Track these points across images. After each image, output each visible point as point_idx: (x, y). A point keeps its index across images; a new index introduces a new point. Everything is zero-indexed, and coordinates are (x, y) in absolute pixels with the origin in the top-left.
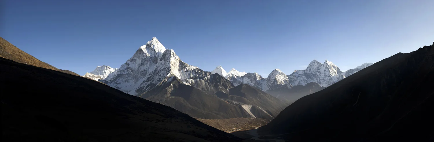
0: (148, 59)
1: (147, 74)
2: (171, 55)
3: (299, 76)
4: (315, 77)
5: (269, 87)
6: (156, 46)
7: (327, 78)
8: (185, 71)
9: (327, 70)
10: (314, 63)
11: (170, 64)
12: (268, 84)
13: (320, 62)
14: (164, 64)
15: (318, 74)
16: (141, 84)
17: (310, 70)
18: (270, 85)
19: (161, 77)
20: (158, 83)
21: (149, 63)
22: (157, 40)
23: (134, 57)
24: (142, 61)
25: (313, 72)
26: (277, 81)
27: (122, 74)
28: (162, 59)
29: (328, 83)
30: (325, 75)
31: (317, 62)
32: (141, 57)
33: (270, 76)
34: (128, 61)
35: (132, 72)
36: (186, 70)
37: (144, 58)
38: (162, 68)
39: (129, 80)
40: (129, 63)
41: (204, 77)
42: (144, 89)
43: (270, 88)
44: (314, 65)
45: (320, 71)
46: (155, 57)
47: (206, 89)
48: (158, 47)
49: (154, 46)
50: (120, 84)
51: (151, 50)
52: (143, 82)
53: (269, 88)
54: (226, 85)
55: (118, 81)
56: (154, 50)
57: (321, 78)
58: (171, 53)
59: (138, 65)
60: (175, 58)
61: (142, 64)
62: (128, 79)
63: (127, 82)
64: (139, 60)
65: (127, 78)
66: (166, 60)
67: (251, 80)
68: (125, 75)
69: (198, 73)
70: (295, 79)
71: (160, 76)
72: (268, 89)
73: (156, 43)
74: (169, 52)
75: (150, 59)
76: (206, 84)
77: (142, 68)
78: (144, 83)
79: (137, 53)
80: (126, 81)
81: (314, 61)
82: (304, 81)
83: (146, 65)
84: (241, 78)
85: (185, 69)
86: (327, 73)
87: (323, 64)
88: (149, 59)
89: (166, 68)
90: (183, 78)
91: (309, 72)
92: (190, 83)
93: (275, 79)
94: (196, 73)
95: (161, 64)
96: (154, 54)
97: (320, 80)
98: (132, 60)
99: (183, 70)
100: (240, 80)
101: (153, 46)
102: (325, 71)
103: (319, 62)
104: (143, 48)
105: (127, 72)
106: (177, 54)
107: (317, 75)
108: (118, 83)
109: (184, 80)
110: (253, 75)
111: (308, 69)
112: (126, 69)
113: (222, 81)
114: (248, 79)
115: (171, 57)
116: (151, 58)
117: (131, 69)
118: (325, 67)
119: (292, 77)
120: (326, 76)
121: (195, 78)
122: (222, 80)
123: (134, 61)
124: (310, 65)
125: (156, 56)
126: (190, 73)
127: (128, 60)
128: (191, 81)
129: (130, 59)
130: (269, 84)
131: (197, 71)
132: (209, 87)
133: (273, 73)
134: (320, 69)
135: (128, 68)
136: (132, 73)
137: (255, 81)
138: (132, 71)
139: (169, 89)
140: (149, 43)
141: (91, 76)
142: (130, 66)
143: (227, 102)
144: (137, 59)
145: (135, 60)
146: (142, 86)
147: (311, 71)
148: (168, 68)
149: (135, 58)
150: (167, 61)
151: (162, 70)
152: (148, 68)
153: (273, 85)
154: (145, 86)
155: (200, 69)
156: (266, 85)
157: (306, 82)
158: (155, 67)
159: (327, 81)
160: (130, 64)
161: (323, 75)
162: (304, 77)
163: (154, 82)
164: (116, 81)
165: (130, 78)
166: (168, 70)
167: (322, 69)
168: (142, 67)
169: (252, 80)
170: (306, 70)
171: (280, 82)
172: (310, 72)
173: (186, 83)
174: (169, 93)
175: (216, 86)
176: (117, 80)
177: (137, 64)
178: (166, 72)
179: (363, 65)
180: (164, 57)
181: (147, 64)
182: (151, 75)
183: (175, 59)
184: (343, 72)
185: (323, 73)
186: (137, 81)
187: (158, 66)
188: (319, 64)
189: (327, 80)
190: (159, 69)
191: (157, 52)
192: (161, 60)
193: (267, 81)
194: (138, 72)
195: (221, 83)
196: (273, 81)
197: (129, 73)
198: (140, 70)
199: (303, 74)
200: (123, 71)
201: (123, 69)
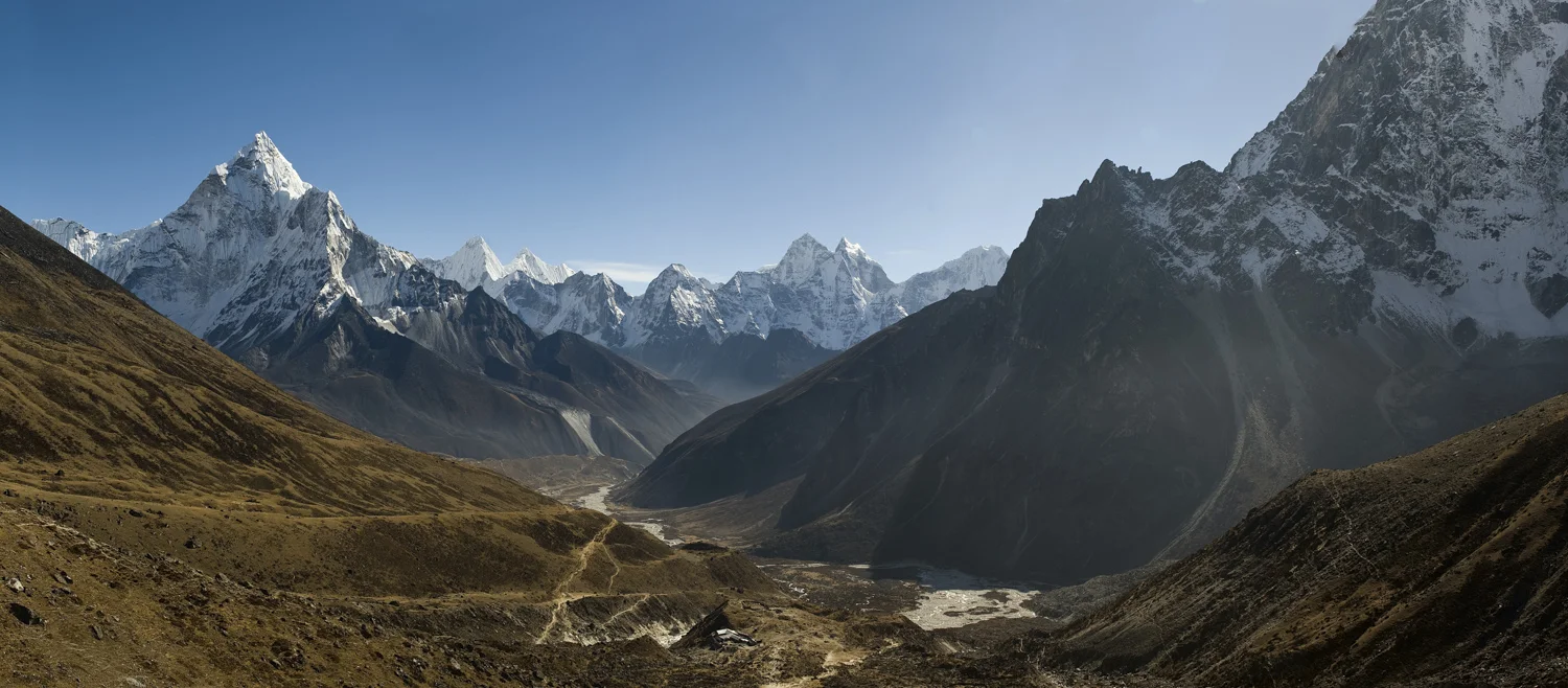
0: (242, 217)
1: (239, 272)
2: (327, 213)
4: (806, 300)
5: (650, 332)
6: (269, 170)
7: (843, 307)
8: (375, 276)
9: (844, 276)
10: (805, 244)
11: (327, 247)
12: (647, 321)
13: (824, 244)
14: (304, 243)
15: (816, 290)
16: (222, 312)
17: (790, 271)
18: (652, 324)
19: (296, 294)
20: (286, 315)
21: (244, 232)
22: (272, 146)
23: (192, 205)
24: (220, 222)
25: (800, 279)
26: (674, 312)
27: (151, 266)
28: (294, 223)
29: (846, 326)
30: (837, 296)
31: (814, 241)
32: (217, 205)
33: (653, 289)
34: (167, 217)
35: (187, 262)
36: (378, 270)
37: (227, 211)
38: (297, 260)
39: (174, 290)
40: (172, 224)
41: (440, 299)
42: (234, 333)
43: (652, 335)
44: (803, 254)
45: (821, 281)
46: (266, 210)
47: (447, 347)
48: (275, 173)
49: (261, 166)
51: (254, 182)
52: (230, 303)
53: (647, 336)
54: (509, 331)
56: (265, 185)
57: (824, 307)
58: (329, 204)
59: (207, 236)
60: (343, 225)
61: (222, 234)
62: (172, 288)
63: (170, 299)
64: (210, 216)
65: (168, 282)
66: (311, 231)
67: (588, 302)
68: (163, 270)
69: (418, 283)
70: (737, 306)
71: (292, 286)
72: (644, 339)
73: (267, 156)
74: (321, 201)
75: (250, 218)
76: (445, 326)
77: (222, 251)
78: (234, 310)
79: (201, 190)
80: (164, 297)
81: (806, 237)
82: (767, 313)
83: (234, 239)
84: (554, 292)
85: (373, 268)
86: (843, 287)
87: (833, 251)
88: (246, 217)
89: (312, 261)
90: (370, 301)
91: (788, 277)
92: (395, 318)
93: (669, 304)
94: (410, 283)
95: (291, 241)
96: (262, 198)
97: (820, 312)
98: (185, 215)
99: (370, 271)
100: (548, 297)
101: (258, 167)
102: (837, 279)
103: (820, 245)
104: (224, 171)
105: (169, 263)
107: (811, 292)
109: (373, 307)
110: (594, 283)
111: (785, 269)
112: (162, 250)
113: (497, 319)
114: (578, 295)
115: (329, 219)
116: (254, 211)
117: (182, 251)
118: (837, 266)
119: (727, 297)
120: (840, 300)
121: (407, 303)
122: (499, 314)
123: (193, 219)
124: (790, 253)
125: (272, 207)
126: (391, 283)
127: (168, 213)
128: (398, 312)
129: (175, 210)
130: (650, 320)
131: (415, 276)
132: (455, 337)
133: (663, 281)
134: (823, 273)
135: (171, 246)
136: (184, 264)
137: (602, 305)
138: (183, 259)
139: (334, 342)
140: (243, 153)
142: (177, 236)
143: (518, 399)
144: (202, 211)
145: (195, 215)
146: (226, 322)
147: (795, 275)
148: (319, 261)
149: (196, 210)
150: (314, 234)
151: (299, 266)
152: (242, 250)
153: (661, 325)
154: (237, 321)
155: (423, 270)
156: (639, 323)
157: (772, 317)
158: (268, 247)
159: (842, 317)
160: (176, 231)
161: (832, 294)
162: (766, 297)
163: (270, 310)
165: (179, 285)
166: (321, 271)
167: (829, 273)
168: (220, 245)
169: (590, 302)
170: (777, 270)
171: (687, 315)
172: (790, 280)
173: (381, 317)
174: (333, 358)
175: (479, 338)
177: (203, 234)
178: (314, 277)
179: (966, 255)
180: (302, 217)
181: (239, 234)
182: (257, 281)
183: (343, 230)
184: (895, 282)
185: (830, 288)
186: (204, 298)
187: (280, 248)
188: (820, 251)
189: (842, 314)
190: (284, 260)
191: (274, 193)
192: (291, 226)
193: (641, 307)
194: (209, 264)
195: (496, 326)
196: (662, 309)
197: (175, 264)
198: (215, 258)
199: (764, 287)
200: (154, 256)
201: (150, 247)
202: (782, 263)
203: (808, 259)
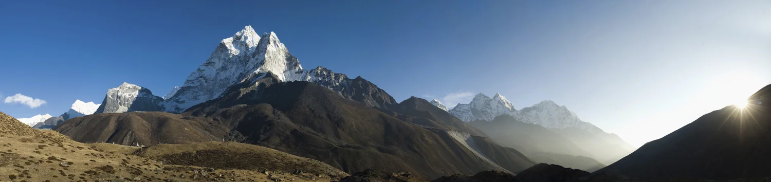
0: (234, 60)
2: (269, 41)
3: (464, 112)
4: (485, 114)
6: (250, 39)
8: (296, 73)
9: (500, 105)
10: (480, 96)
11: (266, 56)
13: (487, 96)
15: (489, 111)
17: (476, 104)
21: (234, 66)
22: (253, 30)
24: (223, 63)
25: (480, 108)
27: (190, 86)
28: (254, 55)
31: (484, 95)
32: (223, 56)
36: (299, 70)
37: (227, 58)
39: (198, 96)
40: (202, 68)
41: (335, 82)
44: (480, 100)
45: (491, 107)
46: (246, 56)
48: (252, 41)
49: (246, 38)
50: (183, 102)
51: (241, 44)
55: (180, 98)
56: (246, 45)
58: (271, 37)
59: (216, 70)
60: (278, 46)
61: (224, 68)
62: (198, 94)
63: (196, 99)
64: (219, 62)
65: (196, 92)
66: (260, 53)
68: (194, 87)
69: (322, 75)
73: (250, 34)
74: (267, 37)
75: (238, 60)
77: (222, 75)
79: (216, 52)
81: (480, 94)
83: (229, 70)
85: (295, 68)
86: (500, 109)
87: (492, 98)
88: (236, 59)
94: (317, 75)
96: (245, 50)
98: (209, 63)
99: (293, 71)
101: (244, 38)
102: (497, 106)
104: (228, 42)
105: (199, 84)
106: (281, 41)
107: (486, 111)
108: (180, 100)
111: (473, 104)
112: (197, 79)
113: (371, 91)
115: (270, 44)
116: (239, 57)
117: (205, 78)
118: (497, 102)
123: (212, 64)
124: (474, 99)
125: (248, 53)
126: (305, 76)
127: (202, 64)
129: (204, 62)
131: (319, 72)
134: (490, 105)
135: (201, 77)
136: (205, 84)
138: (205, 82)
140: (238, 34)
141: (131, 87)
142: (204, 72)
144: (216, 60)
145: (213, 62)
149: (213, 60)
150: (262, 53)
152: (232, 74)
155: (325, 69)
160: (204, 70)
162: (470, 113)
164: (177, 99)
165: (202, 93)
166: (260, 63)
167: (494, 104)
168: (222, 73)
172: (477, 107)
175: (359, 98)
176: (180, 96)
177: (215, 69)
178: (253, 66)
180: (257, 51)
181: (232, 68)
183: (278, 49)
185: (495, 110)
188: (486, 99)
191: (250, 47)
194: (216, 82)
195: (370, 94)
197: (201, 85)
198: (219, 79)
199: (469, 109)
200: (192, 82)
201: (192, 78)
202: (471, 103)
203: (482, 102)
